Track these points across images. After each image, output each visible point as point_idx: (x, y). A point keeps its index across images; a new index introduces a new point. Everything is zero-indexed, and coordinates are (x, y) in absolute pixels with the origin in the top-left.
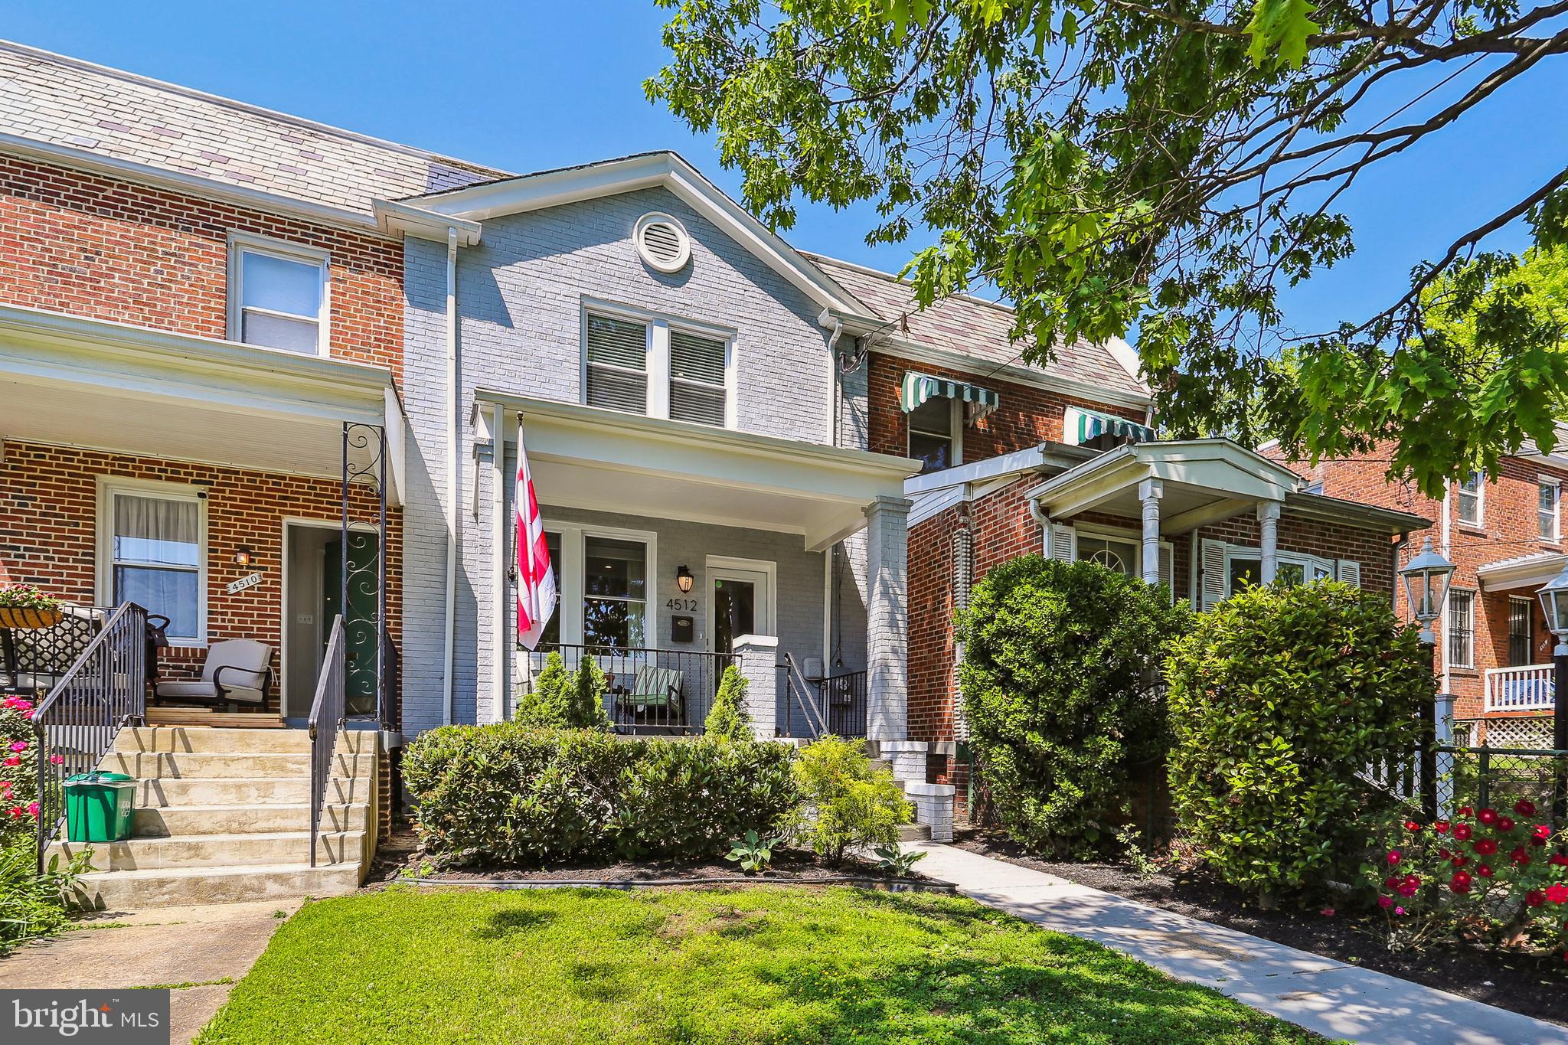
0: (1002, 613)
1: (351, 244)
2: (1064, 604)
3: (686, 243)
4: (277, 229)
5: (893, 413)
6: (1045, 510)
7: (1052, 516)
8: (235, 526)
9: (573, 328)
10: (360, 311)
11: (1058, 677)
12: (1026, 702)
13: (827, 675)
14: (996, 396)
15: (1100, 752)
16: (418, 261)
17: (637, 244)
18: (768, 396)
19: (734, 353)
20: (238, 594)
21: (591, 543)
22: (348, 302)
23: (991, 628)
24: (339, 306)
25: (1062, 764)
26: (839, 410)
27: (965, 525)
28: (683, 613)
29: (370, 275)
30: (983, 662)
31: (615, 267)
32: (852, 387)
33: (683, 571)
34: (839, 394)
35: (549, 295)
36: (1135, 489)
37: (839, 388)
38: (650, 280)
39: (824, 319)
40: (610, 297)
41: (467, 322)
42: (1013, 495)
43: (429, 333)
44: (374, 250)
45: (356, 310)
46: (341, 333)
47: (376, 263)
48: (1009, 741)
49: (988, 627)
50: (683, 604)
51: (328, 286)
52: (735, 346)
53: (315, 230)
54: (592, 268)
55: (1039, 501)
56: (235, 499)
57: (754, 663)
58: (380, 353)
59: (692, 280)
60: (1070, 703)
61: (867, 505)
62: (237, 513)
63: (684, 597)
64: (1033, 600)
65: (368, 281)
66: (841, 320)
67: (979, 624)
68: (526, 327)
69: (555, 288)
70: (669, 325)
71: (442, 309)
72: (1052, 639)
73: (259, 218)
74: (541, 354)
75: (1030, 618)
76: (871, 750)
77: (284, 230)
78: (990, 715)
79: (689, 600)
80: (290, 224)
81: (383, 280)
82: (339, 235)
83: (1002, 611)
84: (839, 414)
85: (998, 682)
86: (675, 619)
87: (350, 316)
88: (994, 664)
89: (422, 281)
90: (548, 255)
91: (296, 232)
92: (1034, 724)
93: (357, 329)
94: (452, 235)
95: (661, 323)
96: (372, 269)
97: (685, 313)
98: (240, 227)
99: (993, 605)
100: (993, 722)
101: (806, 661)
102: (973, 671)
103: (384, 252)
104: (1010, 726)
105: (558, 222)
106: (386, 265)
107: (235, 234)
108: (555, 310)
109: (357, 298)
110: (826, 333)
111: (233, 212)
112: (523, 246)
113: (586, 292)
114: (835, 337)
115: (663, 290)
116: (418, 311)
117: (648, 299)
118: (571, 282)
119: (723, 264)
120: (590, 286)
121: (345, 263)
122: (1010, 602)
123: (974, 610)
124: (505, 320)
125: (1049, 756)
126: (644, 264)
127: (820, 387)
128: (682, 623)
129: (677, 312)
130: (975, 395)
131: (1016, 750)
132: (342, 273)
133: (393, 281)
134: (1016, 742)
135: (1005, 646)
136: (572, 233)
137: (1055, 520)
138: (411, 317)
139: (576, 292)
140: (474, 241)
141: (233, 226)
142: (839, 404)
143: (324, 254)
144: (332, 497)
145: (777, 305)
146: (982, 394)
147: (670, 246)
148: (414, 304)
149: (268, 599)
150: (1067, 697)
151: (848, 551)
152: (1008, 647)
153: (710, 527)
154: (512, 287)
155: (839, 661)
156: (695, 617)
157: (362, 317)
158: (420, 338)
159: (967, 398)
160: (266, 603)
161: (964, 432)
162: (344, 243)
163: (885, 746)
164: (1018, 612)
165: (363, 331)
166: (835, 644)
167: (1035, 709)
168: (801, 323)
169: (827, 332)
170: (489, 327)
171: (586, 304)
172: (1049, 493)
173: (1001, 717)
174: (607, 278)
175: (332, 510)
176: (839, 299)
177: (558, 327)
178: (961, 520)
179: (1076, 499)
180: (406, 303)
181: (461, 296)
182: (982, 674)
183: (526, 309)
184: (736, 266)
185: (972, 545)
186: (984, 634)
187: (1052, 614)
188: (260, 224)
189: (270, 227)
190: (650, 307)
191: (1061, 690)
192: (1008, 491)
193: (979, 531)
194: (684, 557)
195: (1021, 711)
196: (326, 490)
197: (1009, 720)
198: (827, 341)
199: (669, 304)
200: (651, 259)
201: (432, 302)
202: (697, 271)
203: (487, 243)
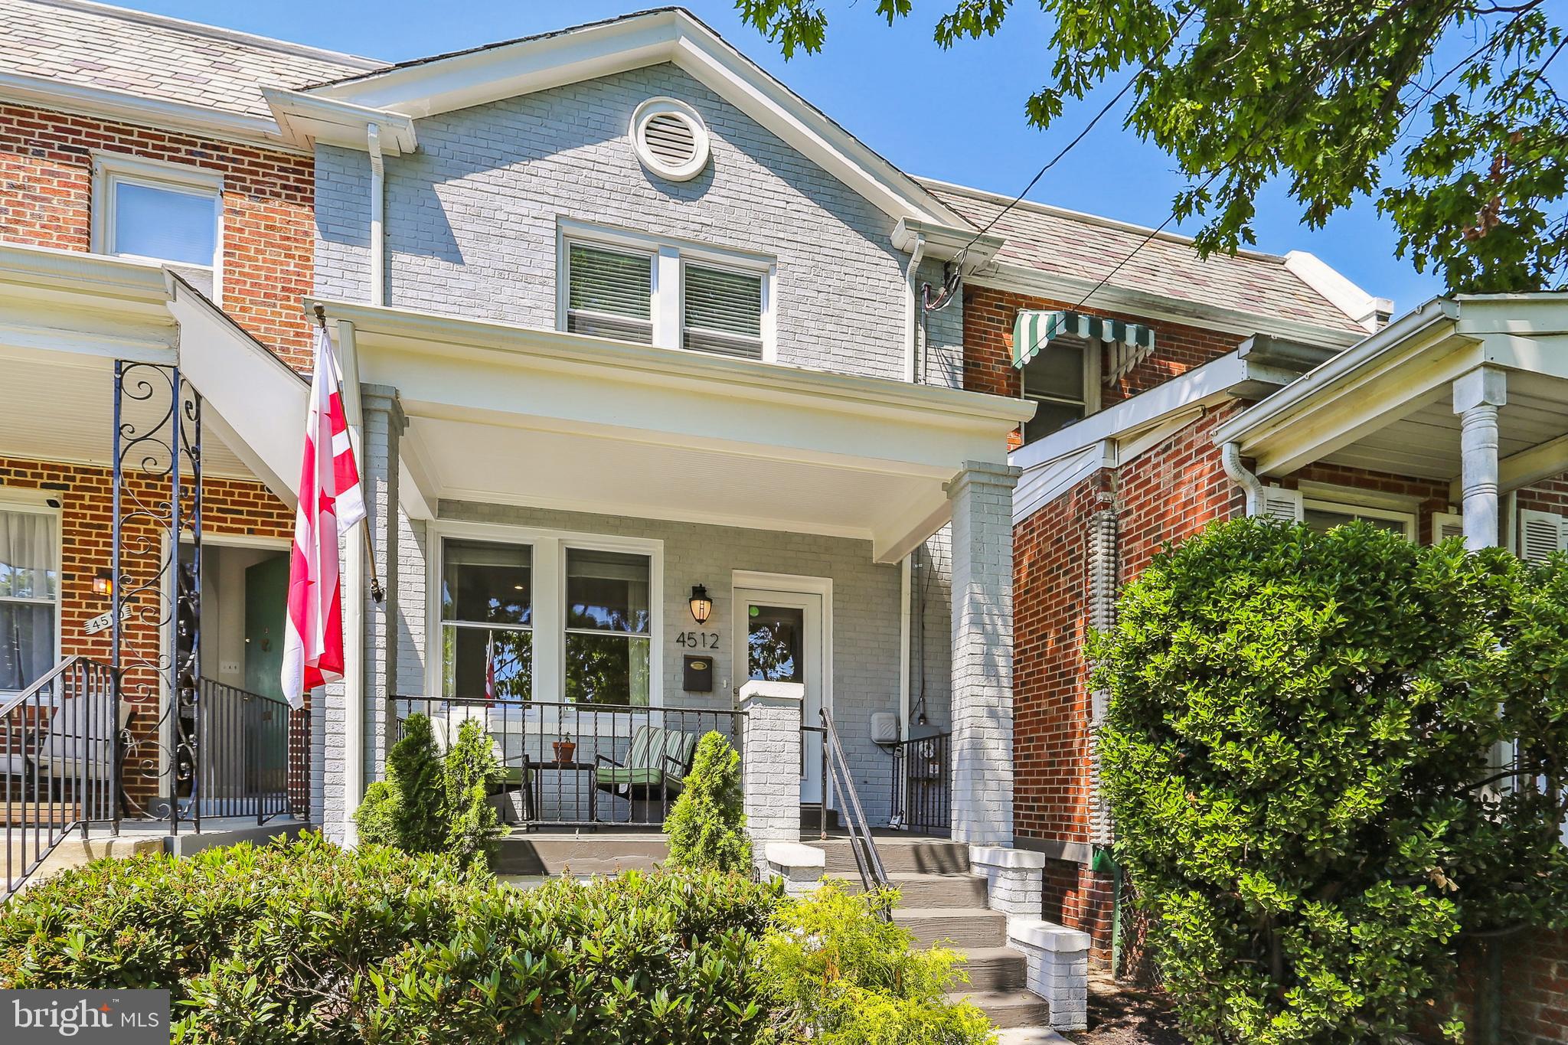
0: (1185, 631)
1: (251, 163)
2: (1331, 606)
3: (703, 139)
4: (155, 147)
5: (1000, 369)
6: (1249, 462)
7: (1262, 470)
8: (96, 544)
9: (546, 261)
10: (263, 252)
11: (1312, 763)
12: (1237, 811)
13: (905, 737)
14: (1152, 333)
15: (1404, 921)
16: (333, 177)
17: (635, 143)
18: (819, 348)
19: (773, 288)
20: (100, 634)
21: (574, 556)
22: (247, 240)
23: (1163, 661)
24: (235, 247)
25: (1317, 939)
26: (921, 365)
27: (1106, 506)
28: (701, 651)
29: (276, 204)
30: (1145, 727)
31: (604, 176)
32: (941, 332)
33: (699, 593)
34: (922, 342)
35: (512, 218)
36: (1444, 395)
37: (922, 334)
38: (654, 193)
39: (900, 237)
40: (598, 218)
41: (400, 259)
42: (1189, 446)
43: (348, 275)
44: (281, 169)
45: (257, 251)
46: (238, 282)
47: (284, 187)
48: (1198, 884)
49: (1157, 659)
50: (699, 639)
51: (221, 222)
52: (774, 281)
53: (204, 146)
54: (572, 178)
55: (1239, 444)
56: (97, 508)
57: (767, 724)
58: (289, 308)
59: (712, 190)
60: (1341, 814)
61: (949, 479)
62: (100, 527)
63: (698, 629)
64: (1255, 602)
65: (273, 211)
66: (923, 235)
67: (1138, 655)
68: (481, 262)
69: (523, 207)
70: (681, 256)
71: (364, 242)
72: (1301, 683)
73: (131, 133)
74: (502, 298)
75: (1250, 639)
76: (953, 860)
77: (163, 148)
78: (1160, 831)
79: (708, 633)
80: (171, 140)
81: (293, 209)
82: (235, 151)
83: (1186, 627)
84: (921, 371)
85: (1179, 768)
86: (689, 660)
87: (250, 259)
88: (1169, 733)
89: (339, 204)
90: (511, 163)
91: (178, 150)
92: (1256, 855)
93: (259, 277)
94: (372, 134)
95: (670, 252)
96: (278, 195)
97: (702, 236)
98: (106, 147)
99: (1165, 619)
100: (1167, 845)
101: (875, 717)
102: (1124, 744)
103: (295, 171)
104: (1204, 857)
105: (524, 118)
106: (297, 189)
107: (103, 159)
108: (521, 237)
109: (260, 234)
110: (904, 258)
111: (98, 127)
112: (478, 151)
113: (564, 211)
114: (914, 264)
115: (671, 205)
116: (333, 246)
117: (651, 219)
118: (545, 198)
119: (756, 167)
120: (569, 203)
121: (243, 188)
122: (1206, 609)
123: (1127, 628)
124: (453, 255)
125: (1283, 919)
126: (646, 171)
127: (894, 334)
128: (696, 666)
129: (690, 235)
130: (1119, 334)
131: (1214, 903)
132: (241, 202)
133: (306, 210)
134: (1214, 888)
135: (1192, 697)
136: (544, 131)
137: (1266, 480)
138: (322, 253)
139: (550, 212)
140: (409, 146)
141: (97, 145)
142: (921, 357)
143: (214, 178)
144: (225, 502)
145: (834, 221)
146: (1131, 331)
147: (679, 144)
148: (328, 236)
149: (140, 641)
150: (1329, 804)
151: (936, 561)
152: (1197, 698)
153: (739, 532)
154: (462, 209)
155: (923, 717)
156: (715, 655)
157: (265, 261)
158: (336, 282)
159: (1108, 336)
160: (137, 645)
161: (1103, 394)
162: (242, 162)
163: (977, 854)
164: (1223, 627)
165: (267, 278)
166: (917, 692)
167: (1258, 824)
168: (868, 247)
169: (903, 255)
170: (429, 262)
171: (567, 229)
172: (1257, 427)
173: (1184, 837)
174: (593, 191)
175: (225, 520)
176: (921, 207)
177: (524, 261)
178: (1100, 497)
179: (1312, 434)
180: (317, 235)
181: (391, 222)
182: (1145, 751)
183: (478, 237)
184: (775, 169)
185: (1118, 536)
186: (1148, 673)
187: (1300, 630)
188: (133, 142)
189: (146, 145)
190: (655, 229)
191: (1319, 790)
192: (1178, 441)
193: (1128, 513)
194: (700, 572)
195: (1226, 829)
196: (217, 492)
197: (1200, 845)
198: (904, 270)
199: (680, 224)
200: (655, 162)
201: (353, 232)
202: (719, 177)
203: (430, 150)
